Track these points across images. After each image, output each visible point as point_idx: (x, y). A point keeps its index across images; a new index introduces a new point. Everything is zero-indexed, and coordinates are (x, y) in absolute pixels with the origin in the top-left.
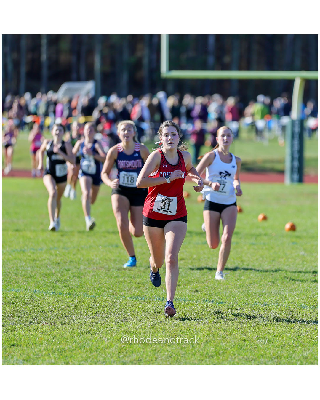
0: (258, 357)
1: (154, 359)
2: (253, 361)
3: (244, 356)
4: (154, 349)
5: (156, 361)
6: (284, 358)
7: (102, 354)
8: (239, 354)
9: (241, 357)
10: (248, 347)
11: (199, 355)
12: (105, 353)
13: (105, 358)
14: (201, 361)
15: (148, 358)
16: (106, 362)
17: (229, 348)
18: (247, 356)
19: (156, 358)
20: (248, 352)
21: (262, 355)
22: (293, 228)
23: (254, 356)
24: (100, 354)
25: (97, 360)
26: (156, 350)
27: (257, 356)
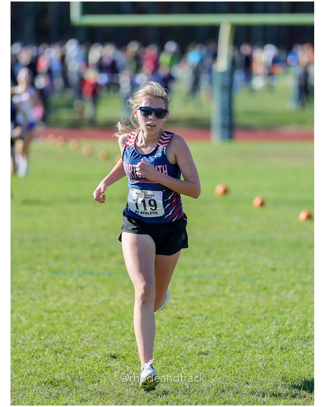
0: (196, 336)
1: (80, 341)
2: (190, 341)
3: (180, 335)
4: (79, 329)
5: (81, 342)
6: (225, 336)
7: (21, 335)
8: (174, 334)
9: (176, 337)
10: (184, 325)
11: (129, 335)
12: (24, 334)
13: (24, 340)
14: (132, 342)
15: (73, 339)
16: (26, 344)
17: (162, 327)
18: (183, 335)
19: (82, 339)
20: (184, 331)
21: (200, 334)
22: (226, 191)
23: (190, 335)
24: (19, 336)
25: (16, 343)
26: (80, 330)
27: (194, 335)
